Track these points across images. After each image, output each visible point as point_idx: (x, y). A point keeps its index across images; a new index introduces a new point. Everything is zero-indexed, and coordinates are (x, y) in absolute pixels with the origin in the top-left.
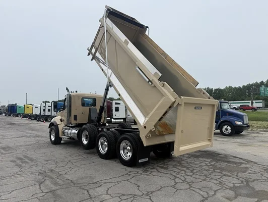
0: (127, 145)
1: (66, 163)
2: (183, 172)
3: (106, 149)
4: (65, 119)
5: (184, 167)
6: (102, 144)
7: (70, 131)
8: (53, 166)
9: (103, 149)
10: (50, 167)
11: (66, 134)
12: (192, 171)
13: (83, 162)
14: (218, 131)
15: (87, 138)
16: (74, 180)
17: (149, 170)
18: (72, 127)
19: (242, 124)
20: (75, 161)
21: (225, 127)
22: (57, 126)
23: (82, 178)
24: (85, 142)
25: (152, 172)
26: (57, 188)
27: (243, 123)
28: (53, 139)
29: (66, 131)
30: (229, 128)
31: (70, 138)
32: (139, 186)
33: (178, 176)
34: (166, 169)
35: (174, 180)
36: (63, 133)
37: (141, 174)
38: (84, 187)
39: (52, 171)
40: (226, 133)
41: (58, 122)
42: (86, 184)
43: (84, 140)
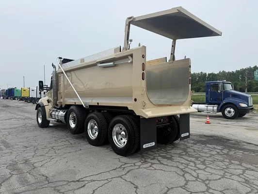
0: (121, 129)
1: (47, 150)
2: (192, 164)
3: (97, 133)
5: (192, 156)
6: (92, 128)
7: (57, 113)
8: (29, 155)
9: (93, 134)
10: (25, 155)
12: (203, 163)
13: (69, 150)
14: (220, 114)
15: (75, 121)
16: (50, 175)
17: (149, 160)
18: (59, 109)
19: (246, 106)
20: (59, 148)
21: (228, 109)
23: (61, 173)
24: (73, 125)
25: (152, 164)
26: (23, 189)
27: (248, 105)
29: (53, 113)
30: (232, 110)
32: (136, 187)
33: (186, 170)
34: (170, 159)
35: (183, 176)
37: (139, 166)
38: (60, 188)
39: (26, 162)
40: (229, 115)
41: (45, 103)
42: (65, 183)
43: (72, 123)
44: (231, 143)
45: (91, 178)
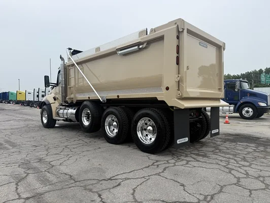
1: (62, 149)
2: (233, 161)
4: (59, 96)
5: (228, 154)
6: (110, 125)
7: (66, 111)
8: (42, 154)
9: (112, 131)
10: (38, 154)
11: (61, 115)
12: (244, 159)
15: (88, 118)
16: (74, 174)
17: (182, 158)
18: (67, 106)
20: (73, 146)
21: (246, 109)
22: (49, 105)
23: (86, 172)
24: (86, 123)
25: (188, 162)
27: (267, 104)
28: (45, 121)
29: (61, 111)
30: (250, 110)
31: (66, 120)
32: (183, 185)
33: (230, 166)
34: (205, 156)
35: (230, 172)
36: (58, 114)
37: (174, 163)
38: (90, 187)
39: (40, 160)
41: (51, 101)
42: (95, 182)
43: (85, 120)
44: (263, 141)
45: (124, 176)
